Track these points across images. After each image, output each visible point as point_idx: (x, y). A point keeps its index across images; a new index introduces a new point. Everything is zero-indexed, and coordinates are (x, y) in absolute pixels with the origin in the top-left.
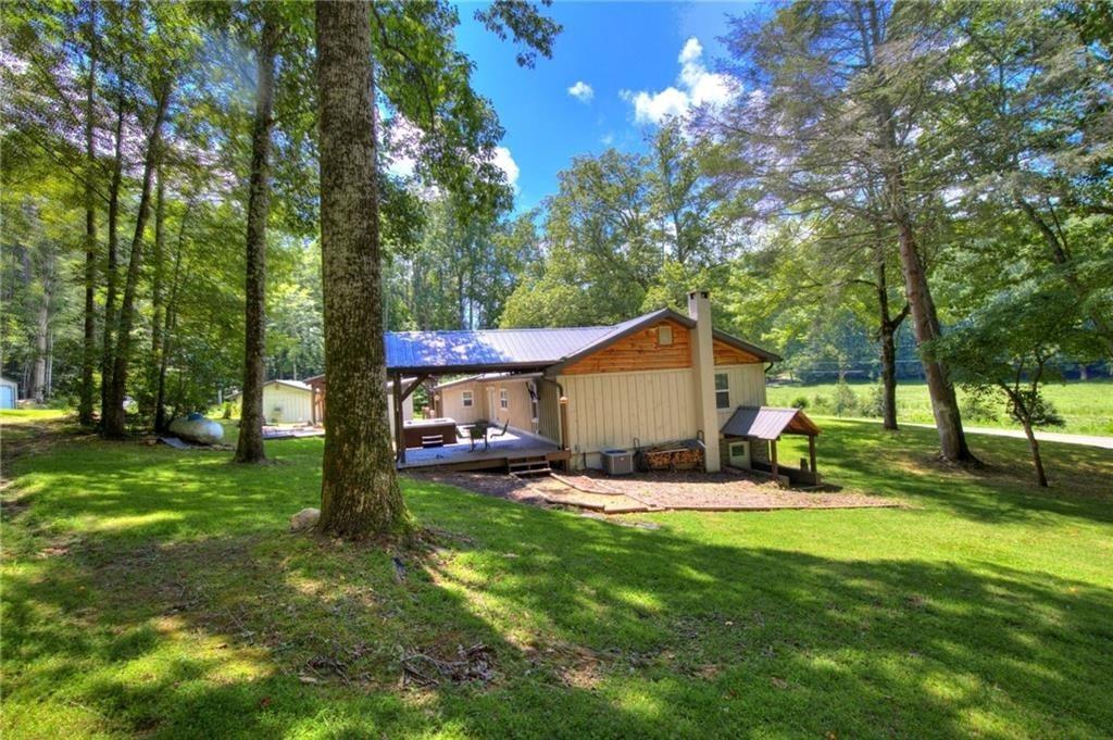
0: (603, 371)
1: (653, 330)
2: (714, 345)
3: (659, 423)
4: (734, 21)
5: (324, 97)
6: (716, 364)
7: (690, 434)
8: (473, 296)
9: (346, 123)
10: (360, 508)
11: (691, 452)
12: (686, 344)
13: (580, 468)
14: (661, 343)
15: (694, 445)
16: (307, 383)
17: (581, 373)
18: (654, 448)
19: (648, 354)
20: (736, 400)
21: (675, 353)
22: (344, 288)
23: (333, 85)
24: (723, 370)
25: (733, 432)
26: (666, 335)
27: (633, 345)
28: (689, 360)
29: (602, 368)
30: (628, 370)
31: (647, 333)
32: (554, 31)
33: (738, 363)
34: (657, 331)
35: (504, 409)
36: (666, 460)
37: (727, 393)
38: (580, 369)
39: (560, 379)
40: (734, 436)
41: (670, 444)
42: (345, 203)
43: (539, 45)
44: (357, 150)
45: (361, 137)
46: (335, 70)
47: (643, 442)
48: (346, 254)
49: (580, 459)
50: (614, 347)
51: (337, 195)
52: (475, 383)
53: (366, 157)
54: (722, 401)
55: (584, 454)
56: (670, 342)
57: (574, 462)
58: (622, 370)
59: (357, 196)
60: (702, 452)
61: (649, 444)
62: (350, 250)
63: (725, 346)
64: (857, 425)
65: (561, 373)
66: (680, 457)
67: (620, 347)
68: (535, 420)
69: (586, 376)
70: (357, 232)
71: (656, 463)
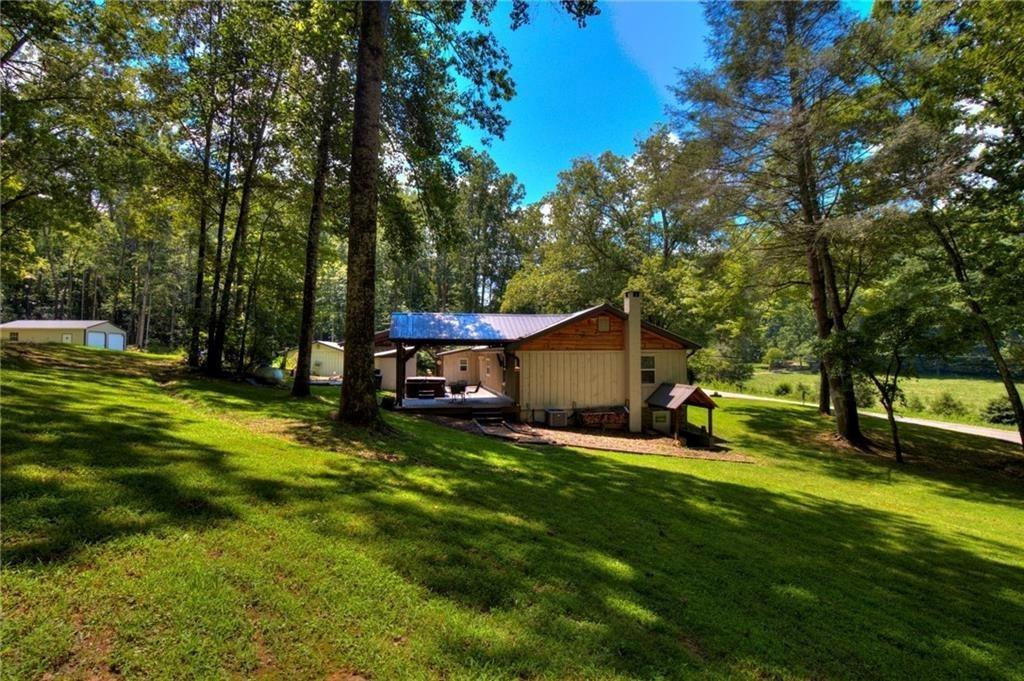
0: (553, 349)
1: (594, 320)
2: (642, 333)
3: (595, 391)
4: (681, 73)
5: (352, 209)
6: (642, 348)
7: (618, 400)
8: (488, 273)
9: (362, 222)
10: (357, 410)
11: (618, 415)
12: (621, 331)
13: (530, 420)
14: (600, 330)
15: (621, 410)
16: (341, 345)
17: (535, 350)
18: (588, 410)
19: (590, 338)
20: (659, 378)
21: (611, 338)
22: (356, 304)
23: (357, 203)
24: (649, 353)
25: (657, 403)
26: (604, 324)
27: (577, 330)
28: (622, 345)
29: (551, 347)
30: (571, 349)
31: (589, 322)
32: (506, 123)
33: (665, 348)
34: (597, 321)
35: (488, 375)
36: (596, 420)
37: (653, 372)
38: (534, 347)
39: (518, 354)
40: (657, 406)
41: (602, 408)
42: (359, 262)
43: (496, 133)
44: (366, 236)
45: (368, 228)
46: (358, 196)
47: (580, 404)
48: (358, 287)
49: (530, 414)
50: (562, 331)
51: (355, 258)
52: (469, 352)
53: (370, 238)
54: (647, 377)
55: (533, 411)
56: (607, 329)
57: (523, 416)
58: (567, 349)
59: (365, 258)
60: (627, 416)
61: (586, 407)
62: (360, 285)
63: (652, 334)
64: (808, 409)
65: (518, 349)
66: (608, 418)
67: (567, 332)
68: (504, 384)
69: (538, 352)
70: (364, 277)
71: (588, 421)
